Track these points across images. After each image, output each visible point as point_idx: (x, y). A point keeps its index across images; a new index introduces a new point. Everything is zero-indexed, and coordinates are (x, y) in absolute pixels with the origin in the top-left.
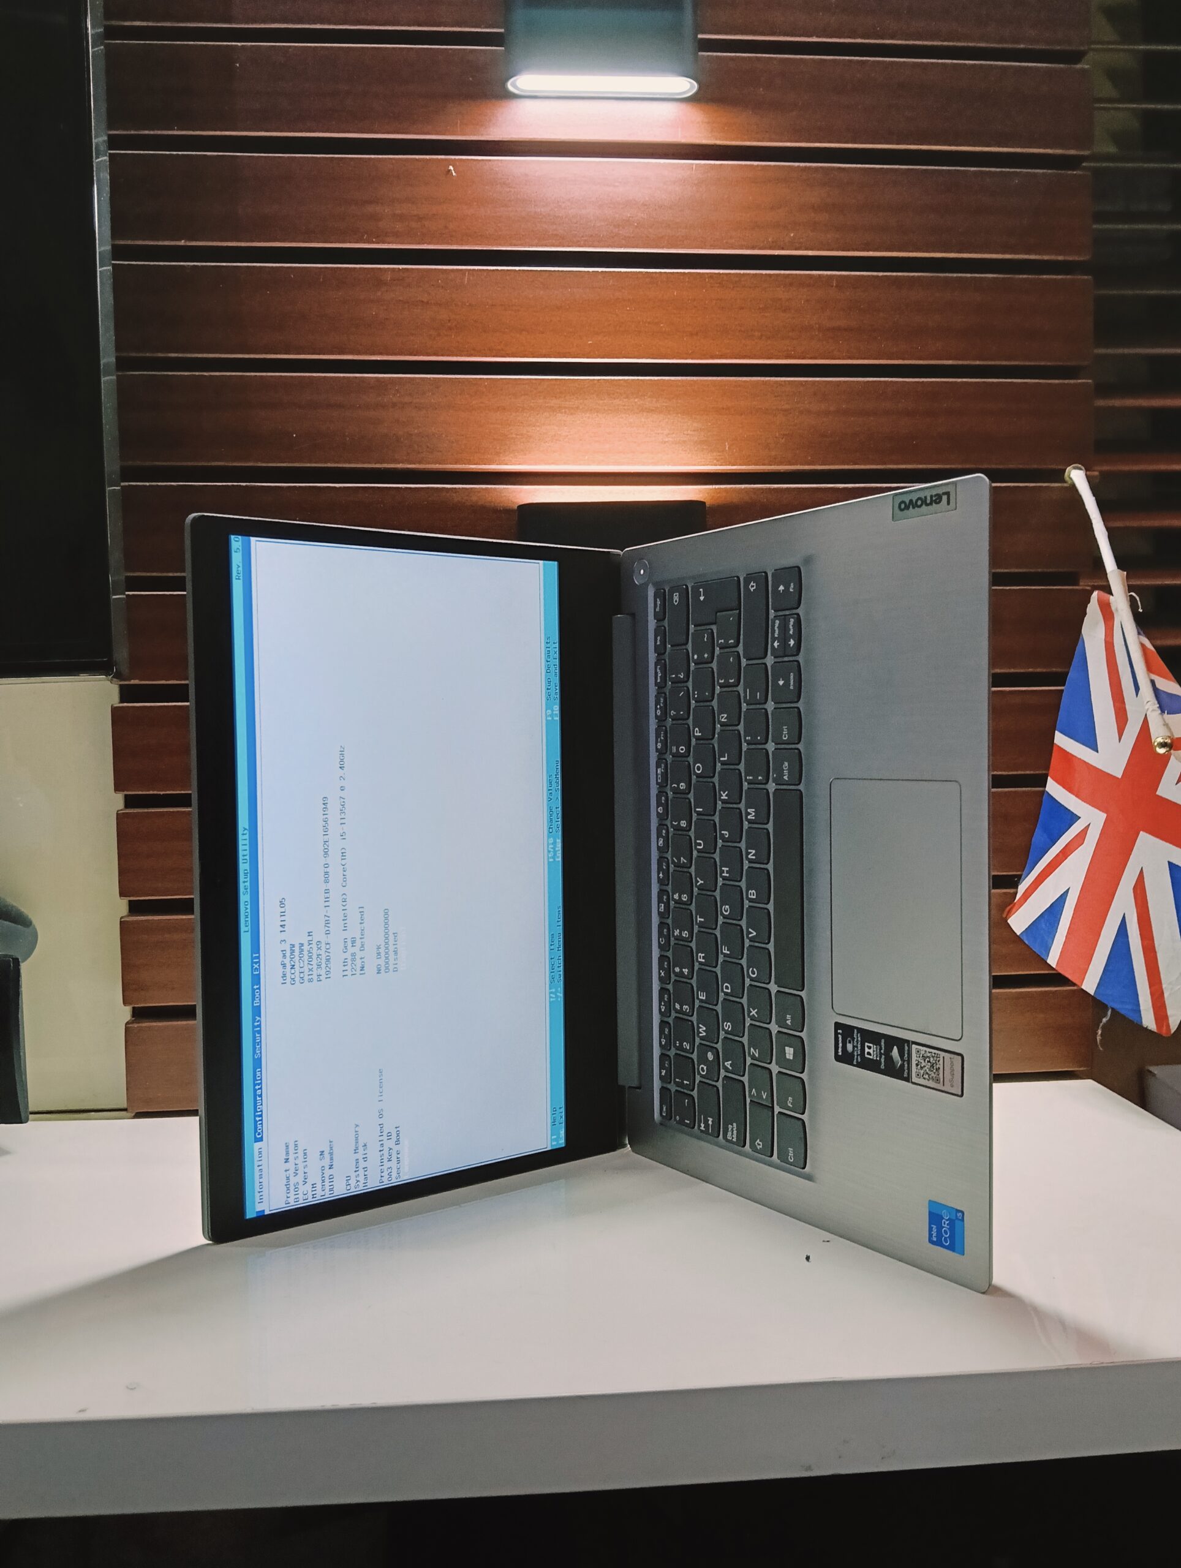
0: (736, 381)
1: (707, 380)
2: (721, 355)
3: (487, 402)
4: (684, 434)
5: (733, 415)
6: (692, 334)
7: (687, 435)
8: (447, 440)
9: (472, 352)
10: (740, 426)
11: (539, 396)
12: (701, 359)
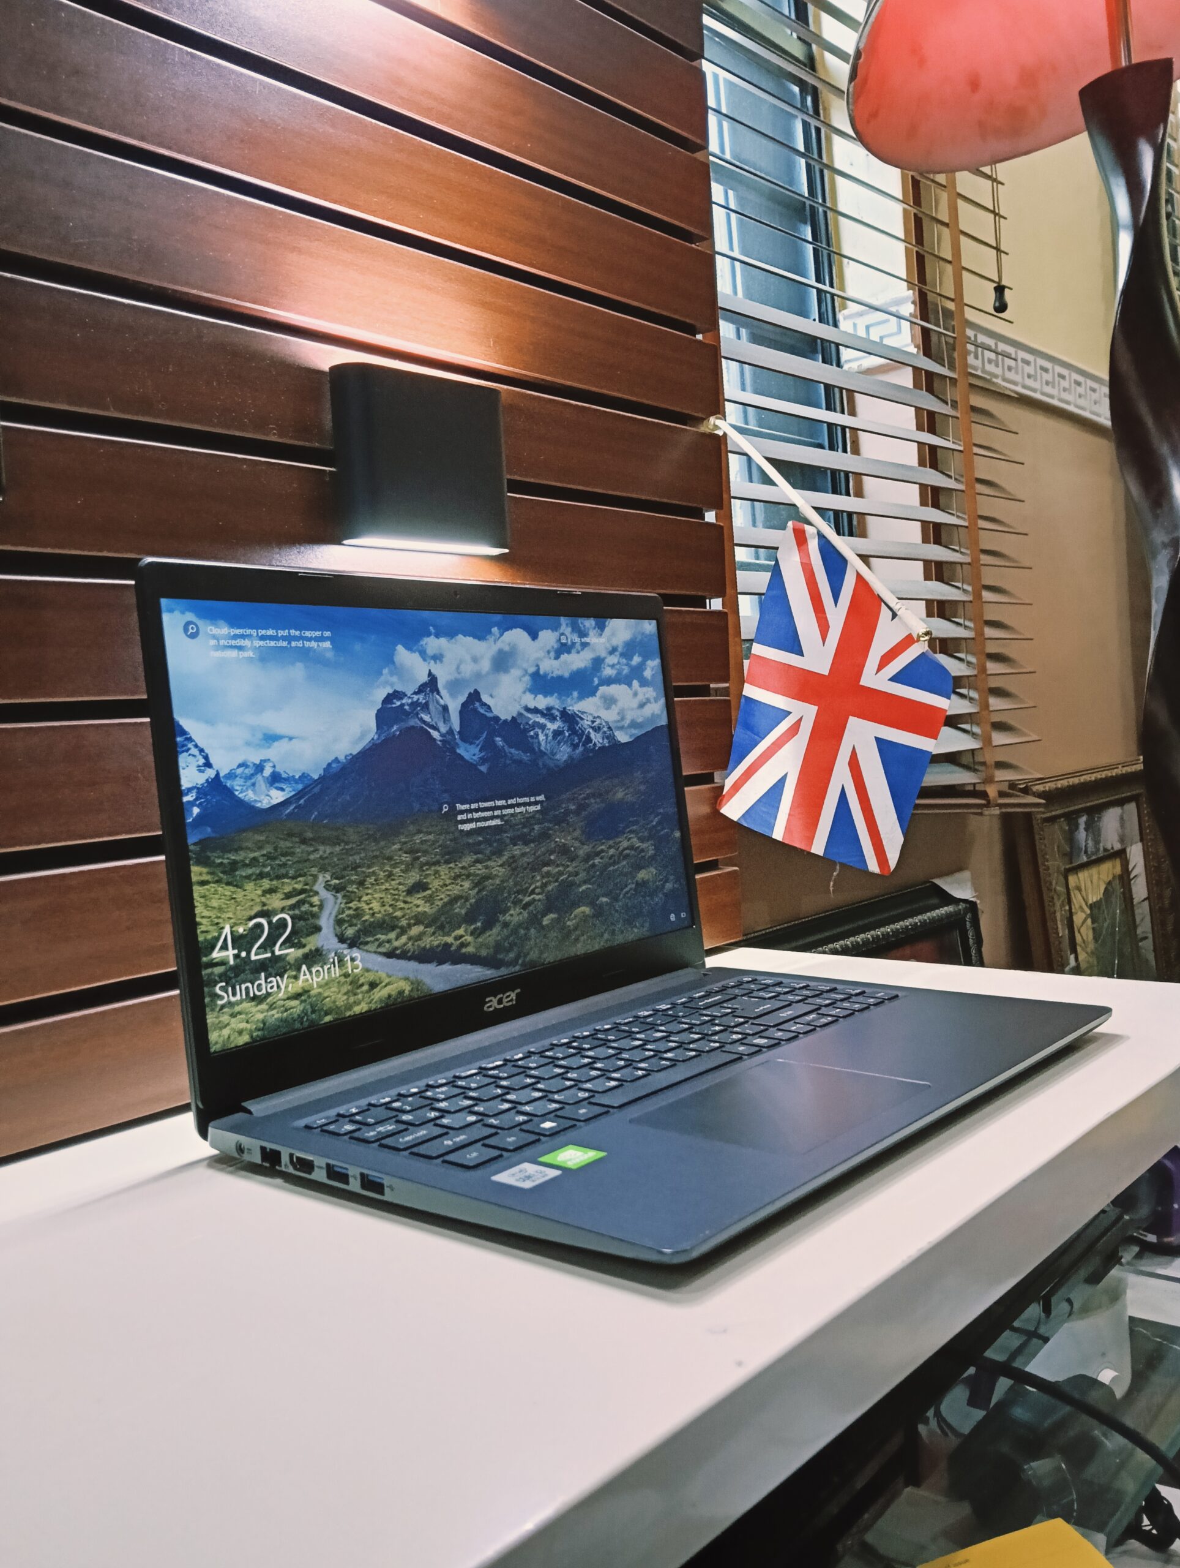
0: (494, 278)
1: (474, 271)
2: (482, 248)
3: (282, 238)
4: (458, 321)
5: (494, 311)
6: (459, 219)
8: (244, 272)
10: (500, 324)
12: (467, 247)
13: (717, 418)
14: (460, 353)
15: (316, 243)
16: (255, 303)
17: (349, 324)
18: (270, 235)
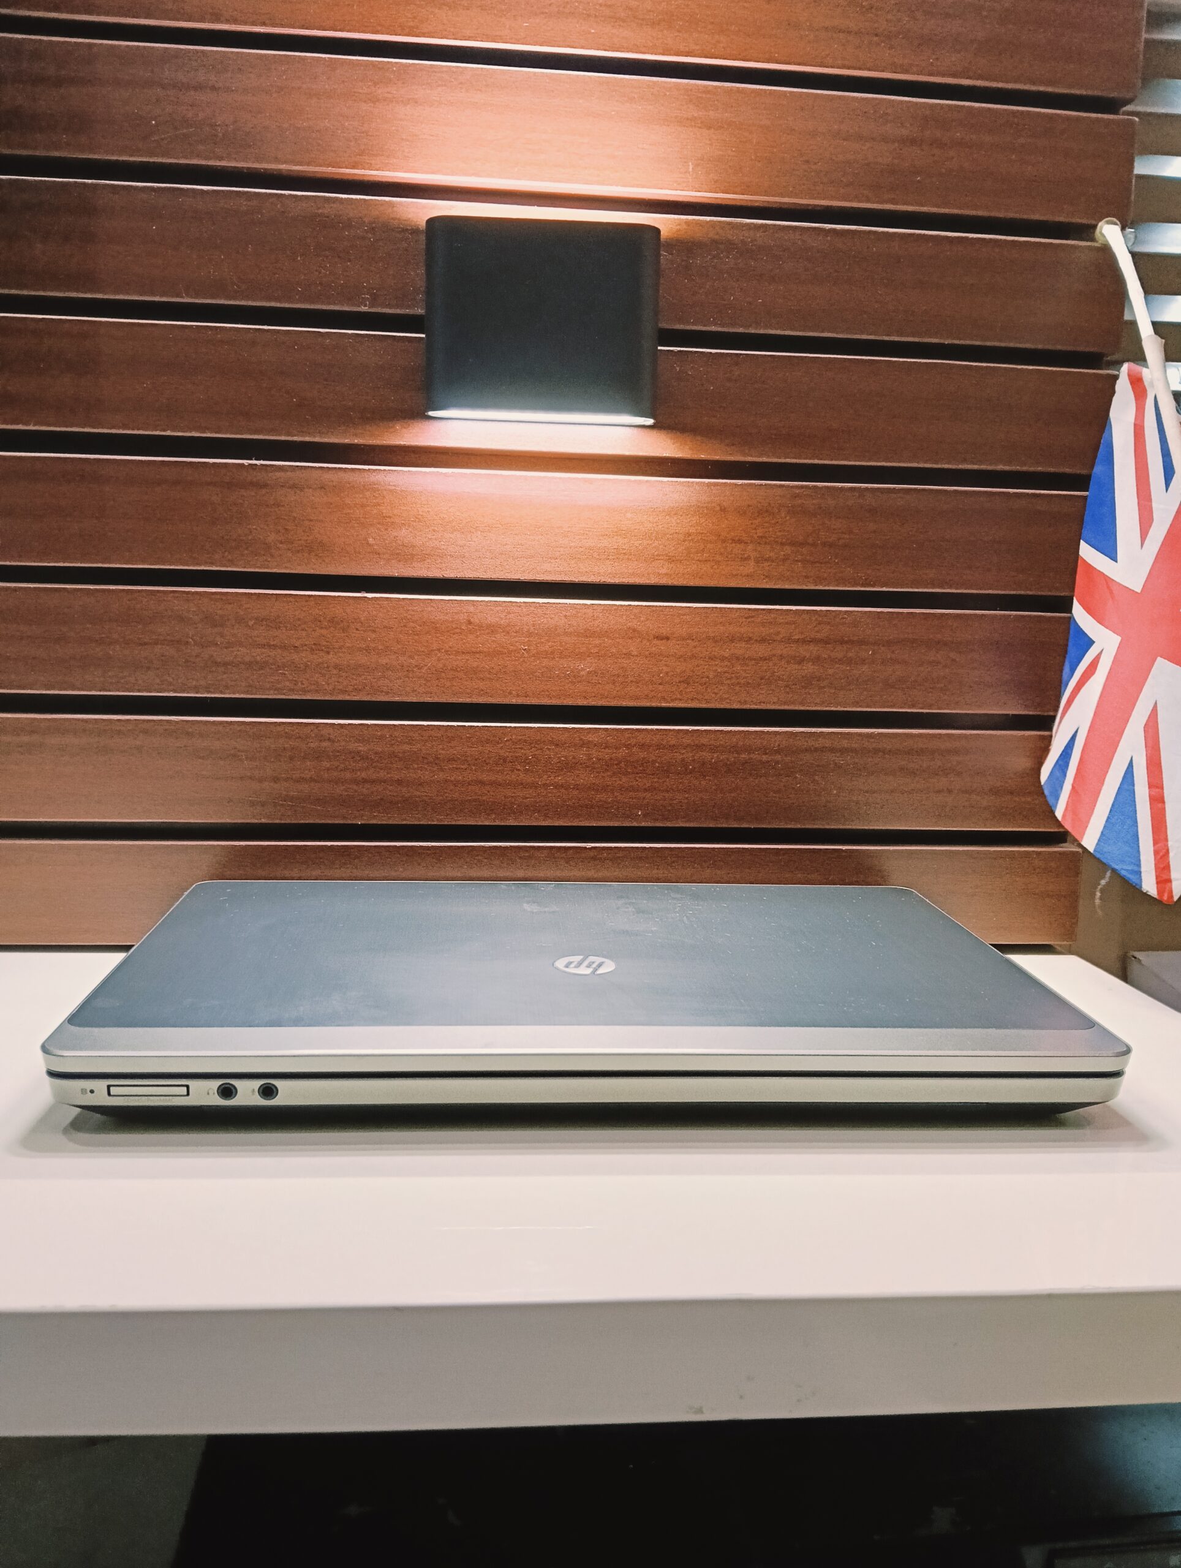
0: (705, 86)
1: (670, 83)
2: (688, 52)
3: (395, 92)
4: (638, 148)
5: (700, 128)
6: (653, 24)
7: (643, 149)
8: (343, 137)
9: (379, 28)
10: (708, 142)
11: (461, 88)
12: (663, 54)
13: (1108, 223)
14: (638, 186)
15: (440, 89)
16: (353, 167)
17: (477, 174)
18: (380, 91)
